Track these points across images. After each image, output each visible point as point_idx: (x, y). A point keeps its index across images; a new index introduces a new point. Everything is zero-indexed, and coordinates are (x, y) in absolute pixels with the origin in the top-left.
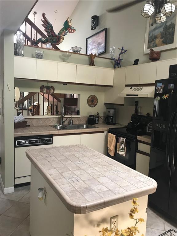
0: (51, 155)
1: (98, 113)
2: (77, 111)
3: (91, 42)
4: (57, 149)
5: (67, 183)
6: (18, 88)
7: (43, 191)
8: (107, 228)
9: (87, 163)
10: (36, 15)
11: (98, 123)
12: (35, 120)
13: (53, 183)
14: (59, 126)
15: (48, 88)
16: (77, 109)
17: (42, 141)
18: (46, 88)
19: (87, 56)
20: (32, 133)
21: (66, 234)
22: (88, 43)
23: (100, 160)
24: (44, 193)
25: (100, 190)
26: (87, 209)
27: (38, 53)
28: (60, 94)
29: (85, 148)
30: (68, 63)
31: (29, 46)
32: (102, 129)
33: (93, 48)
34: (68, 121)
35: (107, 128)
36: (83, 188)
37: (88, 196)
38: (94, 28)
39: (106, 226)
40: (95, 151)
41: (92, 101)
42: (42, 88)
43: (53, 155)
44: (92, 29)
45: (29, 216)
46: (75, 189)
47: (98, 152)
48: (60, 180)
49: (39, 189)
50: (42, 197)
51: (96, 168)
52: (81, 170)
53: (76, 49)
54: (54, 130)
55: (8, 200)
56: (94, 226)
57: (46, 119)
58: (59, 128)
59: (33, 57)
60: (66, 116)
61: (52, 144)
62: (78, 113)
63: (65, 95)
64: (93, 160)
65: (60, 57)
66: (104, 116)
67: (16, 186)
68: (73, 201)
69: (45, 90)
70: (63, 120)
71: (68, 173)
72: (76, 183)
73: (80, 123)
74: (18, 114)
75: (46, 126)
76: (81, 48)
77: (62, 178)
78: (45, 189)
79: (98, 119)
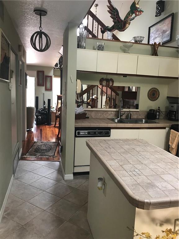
0: (111, 147)
1: (159, 107)
2: (136, 104)
3: (155, 30)
4: (116, 141)
5: (128, 176)
6: (80, 80)
7: (102, 181)
8: (172, 229)
9: (148, 158)
10: (97, 7)
11: (158, 119)
12: (93, 113)
13: (114, 174)
14: (116, 120)
15: (108, 80)
16: (136, 103)
17: (100, 133)
18: (106, 81)
19: (150, 46)
20: (91, 124)
21: (127, 227)
22: (151, 32)
23: (164, 156)
24: (103, 183)
25: (165, 187)
26: (151, 206)
27: (99, 45)
28: (119, 86)
29: (145, 143)
30: (129, 54)
31: (90, 38)
32: (163, 124)
33: (157, 37)
34: (126, 115)
35: (169, 124)
36: (145, 183)
37: (151, 192)
38: (158, 15)
39: (170, 227)
40: (157, 147)
41: (153, 95)
42: (101, 81)
43: (112, 146)
44: (156, 16)
45: (86, 203)
46: (137, 183)
47: (160, 149)
48: (121, 172)
49: (98, 179)
50: (102, 187)
51: (159, 164)
52: (142, 165)
53: (138, 39)
54: (112, 123)
55: (68, 186)
56: (156, 225)
57: (104, 112)
58: (116, 122)
59: (94, 49)
60: (124, 110)
61: (109, 136)
62: (137, 107)
63: (124, 87)
64: (155, 155)
65: (121, 48)
66: (166, 112)
67: (75, 174)
68: (136, 195)
69: (104, 83)
70: (121, 113)
71: (128, 166)
72: (137, 177)
73: (138, 118)
74: (78, 106)
75: (104, 119)
76: (144, 38)
77: (123, 170)
78: (105, 179)
79: (159, 114)
